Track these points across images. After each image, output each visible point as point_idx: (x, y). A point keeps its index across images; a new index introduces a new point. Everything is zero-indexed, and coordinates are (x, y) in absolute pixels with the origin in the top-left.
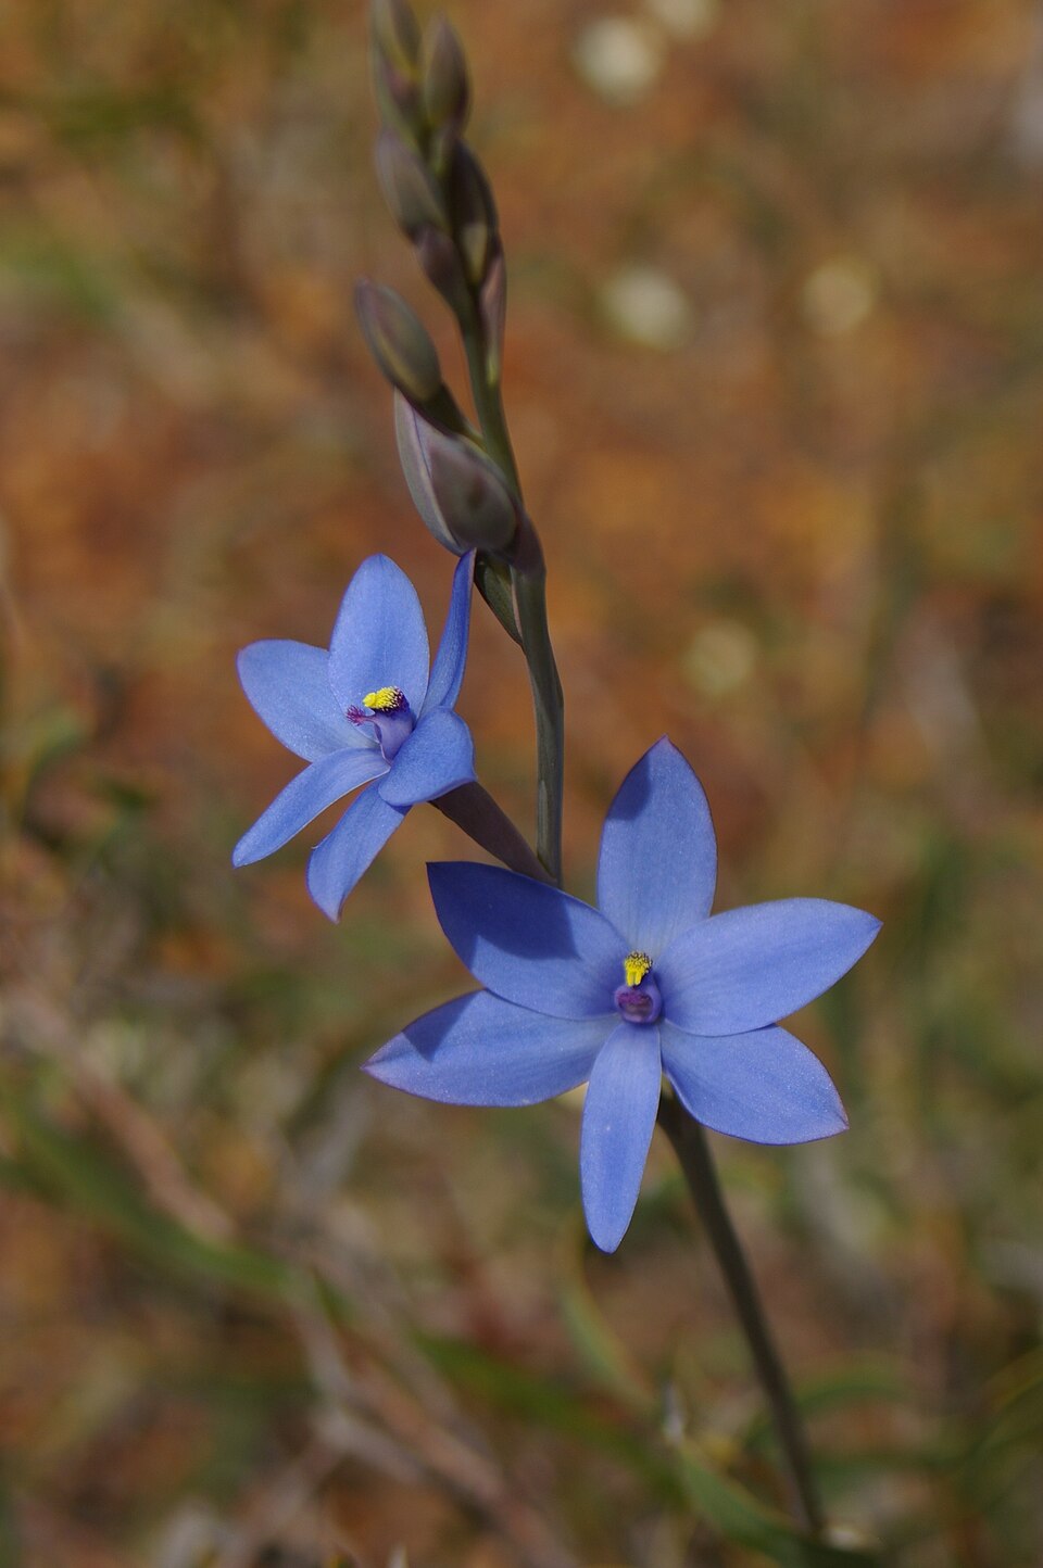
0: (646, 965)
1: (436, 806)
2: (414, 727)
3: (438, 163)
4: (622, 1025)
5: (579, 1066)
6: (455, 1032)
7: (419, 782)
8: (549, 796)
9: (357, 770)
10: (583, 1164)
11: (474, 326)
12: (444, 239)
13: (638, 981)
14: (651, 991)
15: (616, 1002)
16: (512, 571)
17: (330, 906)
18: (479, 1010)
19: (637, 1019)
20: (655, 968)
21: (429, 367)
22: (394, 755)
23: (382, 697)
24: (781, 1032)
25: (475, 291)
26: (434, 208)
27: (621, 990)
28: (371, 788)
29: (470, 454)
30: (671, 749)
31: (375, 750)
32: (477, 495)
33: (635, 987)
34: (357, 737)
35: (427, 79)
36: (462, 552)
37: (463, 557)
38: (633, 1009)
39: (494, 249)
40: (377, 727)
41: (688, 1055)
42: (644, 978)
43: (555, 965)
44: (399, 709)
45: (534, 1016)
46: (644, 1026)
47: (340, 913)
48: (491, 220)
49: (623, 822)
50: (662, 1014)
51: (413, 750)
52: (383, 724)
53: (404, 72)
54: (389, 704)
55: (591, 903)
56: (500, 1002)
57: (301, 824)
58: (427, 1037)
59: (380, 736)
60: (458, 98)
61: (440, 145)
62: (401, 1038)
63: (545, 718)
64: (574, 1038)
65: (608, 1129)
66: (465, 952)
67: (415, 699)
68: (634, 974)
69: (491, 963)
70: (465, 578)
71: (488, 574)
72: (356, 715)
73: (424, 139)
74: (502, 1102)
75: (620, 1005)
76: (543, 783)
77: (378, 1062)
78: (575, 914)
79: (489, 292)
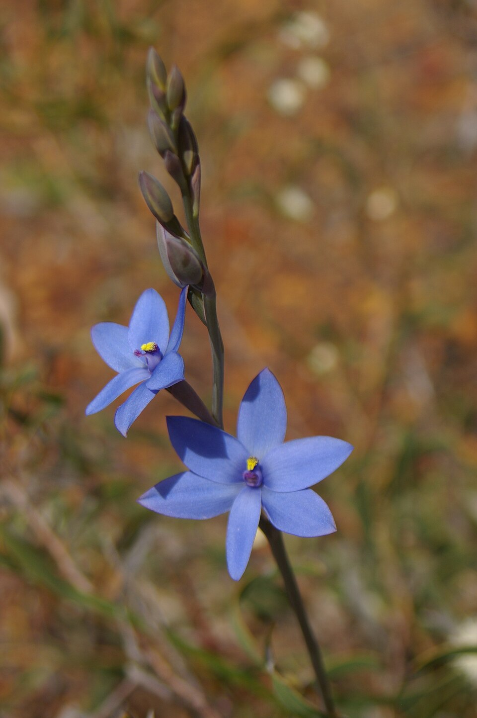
0: (256, 462)
1: (168, 391)
2: (162, 358)
3: (173, 126)
4: (246, 487)
5: (228, 503)
6: (176, 487)
7: (162, 381)
8: (218, 390)
9: (139, 376)
10: (227, 544)
11: (188, 192)
12: (175, 156)
13: (252, 468)
14: (258, 473)
15: (244, 477)
16: (202, 294)
17: (124, 431)
18: (186, 480)
19: (252, 485)
20: (260, 464)
21: (169, 209)
22: (153, 370)
23: (149, 346)
24: (311, 492)
25: (188, 178)
26: (171, 144)
27: (245, 472)
28: (143, 384)
29: (184, 244)
30: (269, 373)
31: (146, 368)
32: (186, 261)
33: (251, 471)
34: (138, 362)
35: (169, 91)
36: (183, 287)
37: (183, 289)
38: (250, 480)
39: (196, 161)
40: (147, 359)
41: (273, 500)
42: (255, 467)
43: (219, 462)
44: (155, 351)
45: (209, 482)
46: (255, 488)
47: (127, 433)
48: (195, 150)
49: (248, 403)
50: (263, 483)
51: (160, 368)
52: (149, 357)
53: (160, 87)
54: (151, 349)
55: (235, 435)
56: (196, 476)
57: (114, 398)
58: (164, 488)
59: (148, 363)
60: (182, 99)
61: (174, 117)
62: (154, 489)
63: (216, 357)
64: (226, 492)
65: (239, 530)
66: (182, 456)
67: (163, 348)
68: (251, 465)
69: (192, 459)
70: (184, 298)
71: (194, 296)
72: (138, 353)
73: (168, 115)
74: (195, 517)
75: (245, 478)
76: (215, 385)
77: (144, 498)
78: (227, 440)
79: (194, 178)
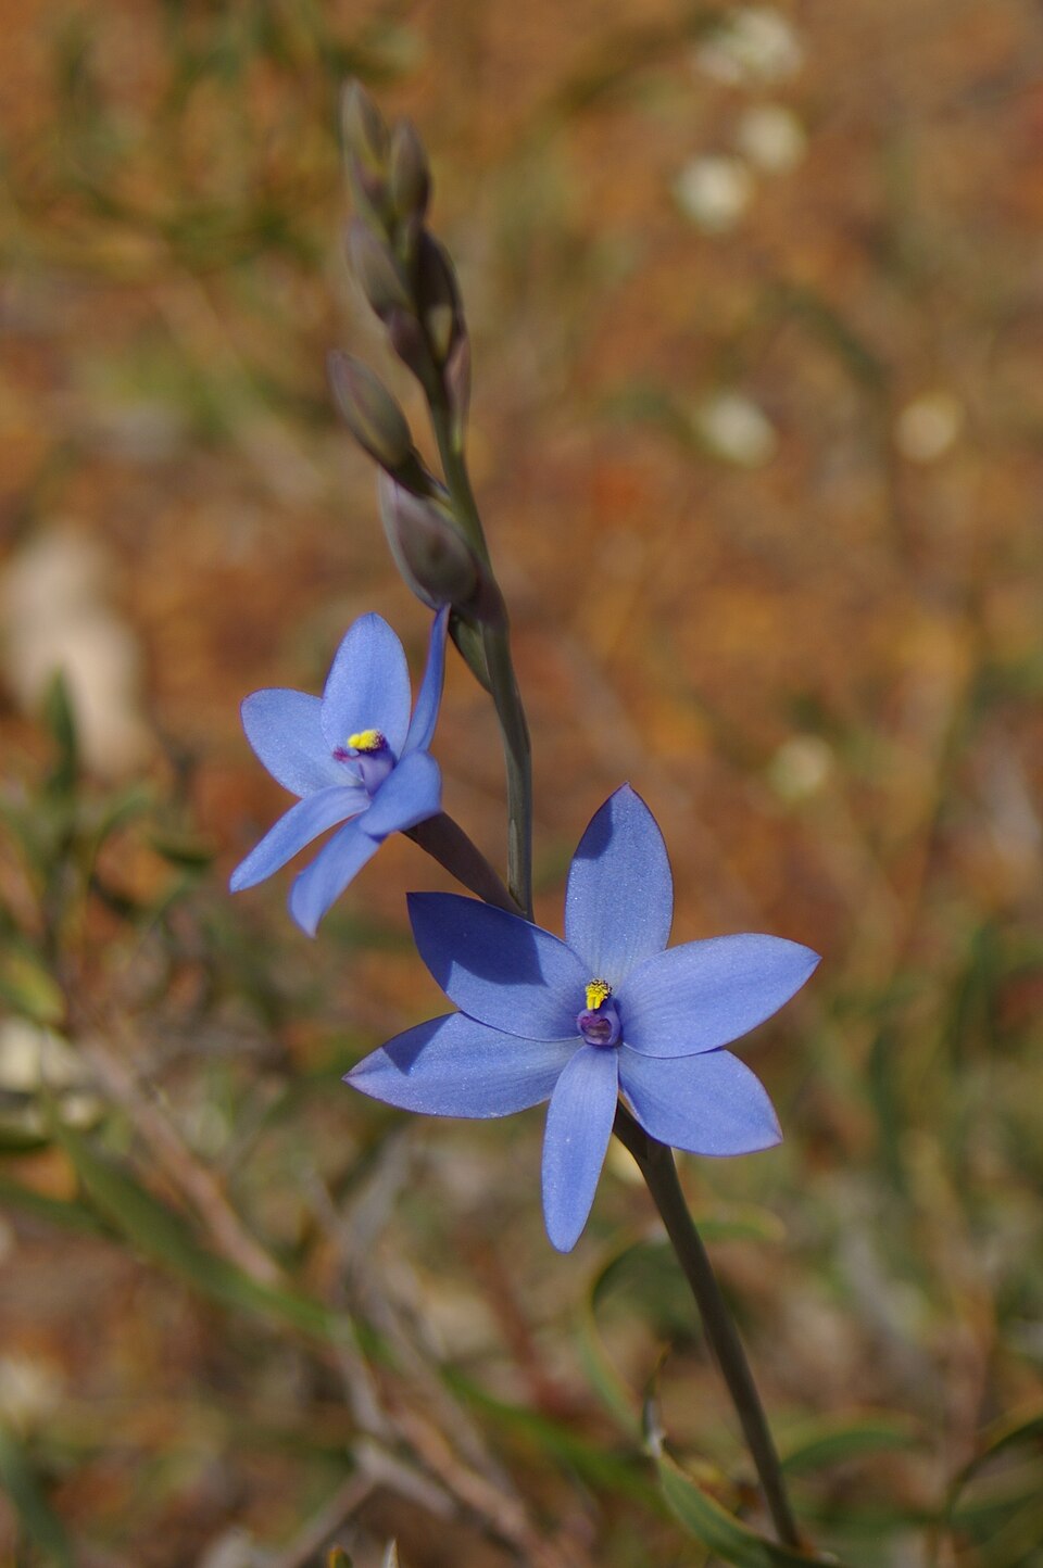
0: (606, 992)
1: (408, 836)
2: (394, 764)
3: (405, 251)
4: (585, 1047)
5: (547, 1081)
6: (429, 1049)
7: (393, 815)
8: (518, 835)
9: (344, 804)
10: (544, 1172)
11: (440, 400)
12: (410, 320)
13: (597, 1006)
14: (611, 1016)
15: (579, 1025)
16: (480, 625)
17: (309, 923)
18: (453, 1031)
19: (599, 1042)
20: (615, 995)
21: (399, 431)
22: (374, 791)
23: (365, 739)
24: (727, 1054)
25: (440, 367)
26: (400, 291)
27: (583, 1014)
28: (351, 822)
29: (433, 513)
30: (633, 795)
31: (360, 787)
32: (438, 550)
33: (595, 1011)
34: (344, 775)
35: (393, 174)
36: (437, 606)
37: (439, 612)
38: (595, 1033)
39: (458, 330)
40: (361, 767)
41: (644, 1075)
42: (603, 1003)
43: (523, 991)
44: (380, 750)
45: (504, 1036)
46: (605, 1048)
47: (319, 928)
48: (454, 301)
49: (588, 861)
50: (621, 1038)
51: (391, 786)
52: (365, 763)
53: (372, 168)
54: (371, 745)
55: (558, 932)
56: (474, 1023)
57: (291, 853)
58: (405, 1052)
59: (363, 775)
60: (420, 192)
61: (406, 234)
62: (381, 1052)
63: (513, 761)
64: (543, 1057)
65: (568, 1140)
66: (443, 980)
67: (396, 742)
68: (594, 999)
69: (464, 985)
70: (439, 632)
71: (461, 629)
72: (341, 755)
73: (392, 228)
74: (472, 1114)
75: (583, 1028)
76: (513, 821)
77: (360, 1073)
78: (541, 943)
79: (454, 370)
